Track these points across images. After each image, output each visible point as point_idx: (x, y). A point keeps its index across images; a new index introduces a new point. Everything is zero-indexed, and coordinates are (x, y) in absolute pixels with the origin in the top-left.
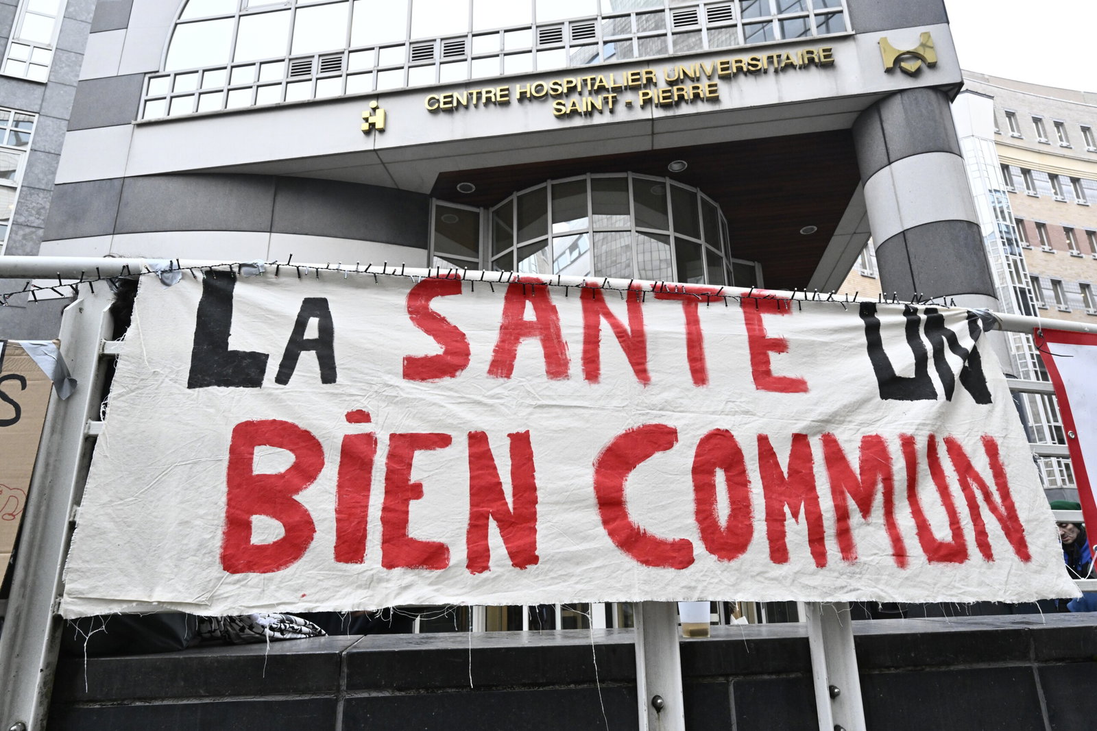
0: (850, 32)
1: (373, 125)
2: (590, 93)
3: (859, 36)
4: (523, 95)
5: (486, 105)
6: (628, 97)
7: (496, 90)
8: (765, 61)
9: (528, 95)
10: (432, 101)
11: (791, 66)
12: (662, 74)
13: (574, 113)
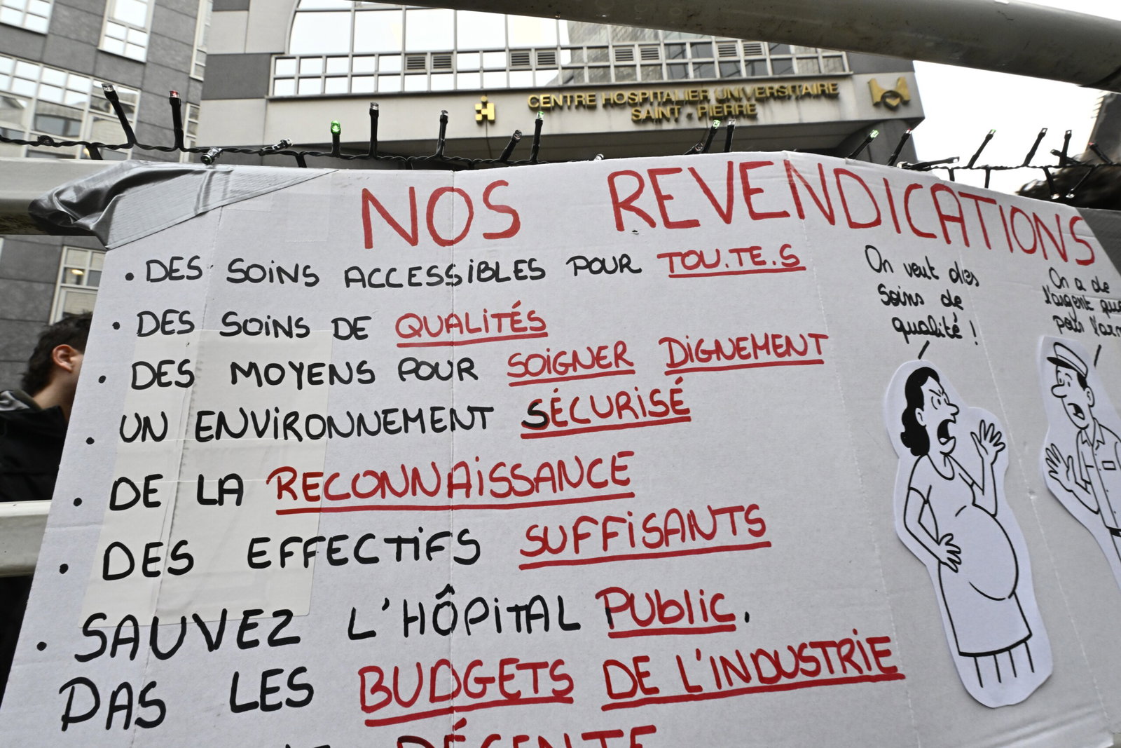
0: (847, 72)
1: (485, 117)
2: (659, 104)
3: (856, 77)
4: (607, 101)
5: (577, 107)
6: (688, 109)
7: (585, 96)
8: (790, 90)
9: (612, 101)
10: (535, 100)
11: (808, 95)
12: (713, 93)
13: (649, 119)
